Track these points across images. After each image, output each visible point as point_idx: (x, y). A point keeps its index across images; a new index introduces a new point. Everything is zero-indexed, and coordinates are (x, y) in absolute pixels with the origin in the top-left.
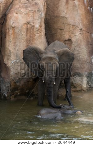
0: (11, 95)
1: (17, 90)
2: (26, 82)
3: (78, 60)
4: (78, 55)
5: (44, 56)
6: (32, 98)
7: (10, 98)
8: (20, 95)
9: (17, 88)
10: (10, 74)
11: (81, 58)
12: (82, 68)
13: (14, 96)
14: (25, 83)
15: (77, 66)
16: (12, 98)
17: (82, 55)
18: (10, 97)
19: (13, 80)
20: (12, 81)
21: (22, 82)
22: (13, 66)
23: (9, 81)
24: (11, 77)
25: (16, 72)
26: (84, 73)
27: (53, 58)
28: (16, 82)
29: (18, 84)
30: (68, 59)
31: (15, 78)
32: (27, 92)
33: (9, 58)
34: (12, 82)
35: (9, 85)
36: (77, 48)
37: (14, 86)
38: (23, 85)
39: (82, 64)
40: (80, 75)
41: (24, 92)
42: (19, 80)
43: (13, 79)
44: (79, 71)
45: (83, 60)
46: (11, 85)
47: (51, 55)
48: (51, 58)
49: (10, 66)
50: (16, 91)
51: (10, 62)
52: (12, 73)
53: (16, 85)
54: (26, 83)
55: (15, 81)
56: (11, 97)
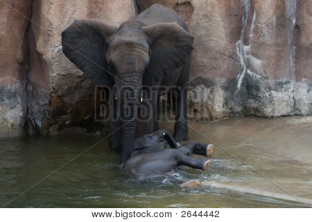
0: (50, 125)
1: (65, 113)
2: (86, 96)
3: (206, 50)
4: (206, 39)
5: (116, 39)
6: (98, 133)
7: (49, 132)
8: (72, 125)
9: (65, 109)
10: (49, 76)
11: (212, 45)
12: (214, 68)
13: (56, 127)
14: (82, 97)
15: (203, 62)
16: (53, 131)
17: (215, 39)
18: (48, 129)
19: (55, 91)
20: (53, 92)
21: (77, 96)
22: (57, 59)
23: (46, 92)
24: (53, 83)
25: (63, 73)
26: (217, 80)
27: (136, 44)
28: (63, 96)
29: (67, 99)
30: (176, 47)
31: (60, 86)
32: (86, 118)
33: (48, 40)
34: (53, 95)
35: (47, 102)
36: (203, 23)
37: (57, 104)
38: (77, 103)
39: (215, 59)
40: (208, 84)
41: (80, 119)
42: (71, 90)
43: (56, 88)
44: (207, 76)
45: (217, 49)
46: (50, 102)
47: (131, 37)
48: (130, 45)
49: (50, 57)
50: (62, 115)
51: (50, 49)
52: (53, 75)
53: (63, 102)
54: (86, 99)
55: (60, 93)
56: (51, 129)
